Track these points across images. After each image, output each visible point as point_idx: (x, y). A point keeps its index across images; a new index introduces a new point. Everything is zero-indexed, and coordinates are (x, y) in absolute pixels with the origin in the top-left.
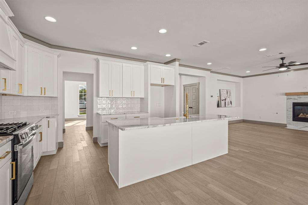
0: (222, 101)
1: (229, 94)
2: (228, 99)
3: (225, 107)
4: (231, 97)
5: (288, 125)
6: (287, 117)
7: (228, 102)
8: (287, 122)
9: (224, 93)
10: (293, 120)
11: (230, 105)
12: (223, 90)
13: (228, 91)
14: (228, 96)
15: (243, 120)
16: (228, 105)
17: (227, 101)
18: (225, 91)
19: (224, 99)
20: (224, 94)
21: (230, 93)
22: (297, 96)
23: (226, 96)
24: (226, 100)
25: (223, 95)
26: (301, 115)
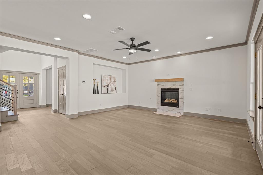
0: (103, 88)
1: (113, 80)
2: (112, 85)
3: (107, 93)
4: (115, 83)
5: (157, 110)
6: (157, 102)
7: (112, 88)
8: (157, 107)
9: (107, 78)
10: (161, 105)
11: (115, 91)
12: (105, 76)
13: (112, 77)
14: (112, 82)
15: (129, 106)
16: (112, 91)
17: (110, 88)
18: (107, 77)
19: (106, 85)
20: (107, 80)
21: (115, 79)
22: (163, 82)
23: (109, 81)
24: (109, 86)
25: (105, 81)
26: (167, 101)
